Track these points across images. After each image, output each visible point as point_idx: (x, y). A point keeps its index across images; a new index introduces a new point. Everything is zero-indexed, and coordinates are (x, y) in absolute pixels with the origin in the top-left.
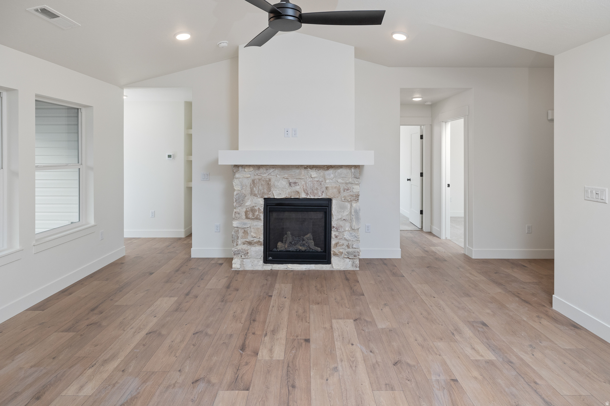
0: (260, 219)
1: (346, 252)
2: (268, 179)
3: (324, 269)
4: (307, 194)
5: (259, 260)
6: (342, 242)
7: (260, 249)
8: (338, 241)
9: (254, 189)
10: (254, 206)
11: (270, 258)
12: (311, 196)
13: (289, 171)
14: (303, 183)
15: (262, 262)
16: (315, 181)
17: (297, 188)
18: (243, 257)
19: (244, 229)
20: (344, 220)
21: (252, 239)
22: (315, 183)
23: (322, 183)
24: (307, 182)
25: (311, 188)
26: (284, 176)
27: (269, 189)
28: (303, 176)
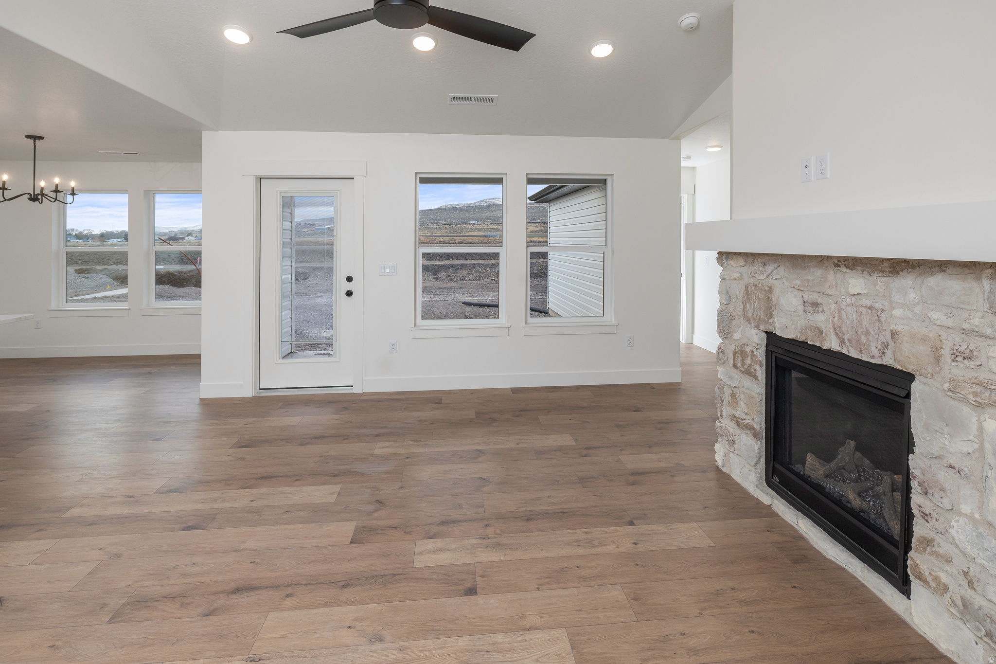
0: (756, 378)
1: (962, 598)
2: (768, 286)
4: (842, 342)
6: (944, 546)
8: (931, 534)
9: (748, 305)
10: (745, 345)
11: (776, 479)
12: (850, 348)
13: (804, 272)
14: (833, 306)
16: (862, 306)
17: (820, 320)
18: (727, 446)
19: (732, 389)
20: (951, 467)
21: (743, 416)
22: (864, 313)
23: (883, 315)
24: (843, 307)
25: (853, 327)
26: (794, 282)
28: (830, 287)
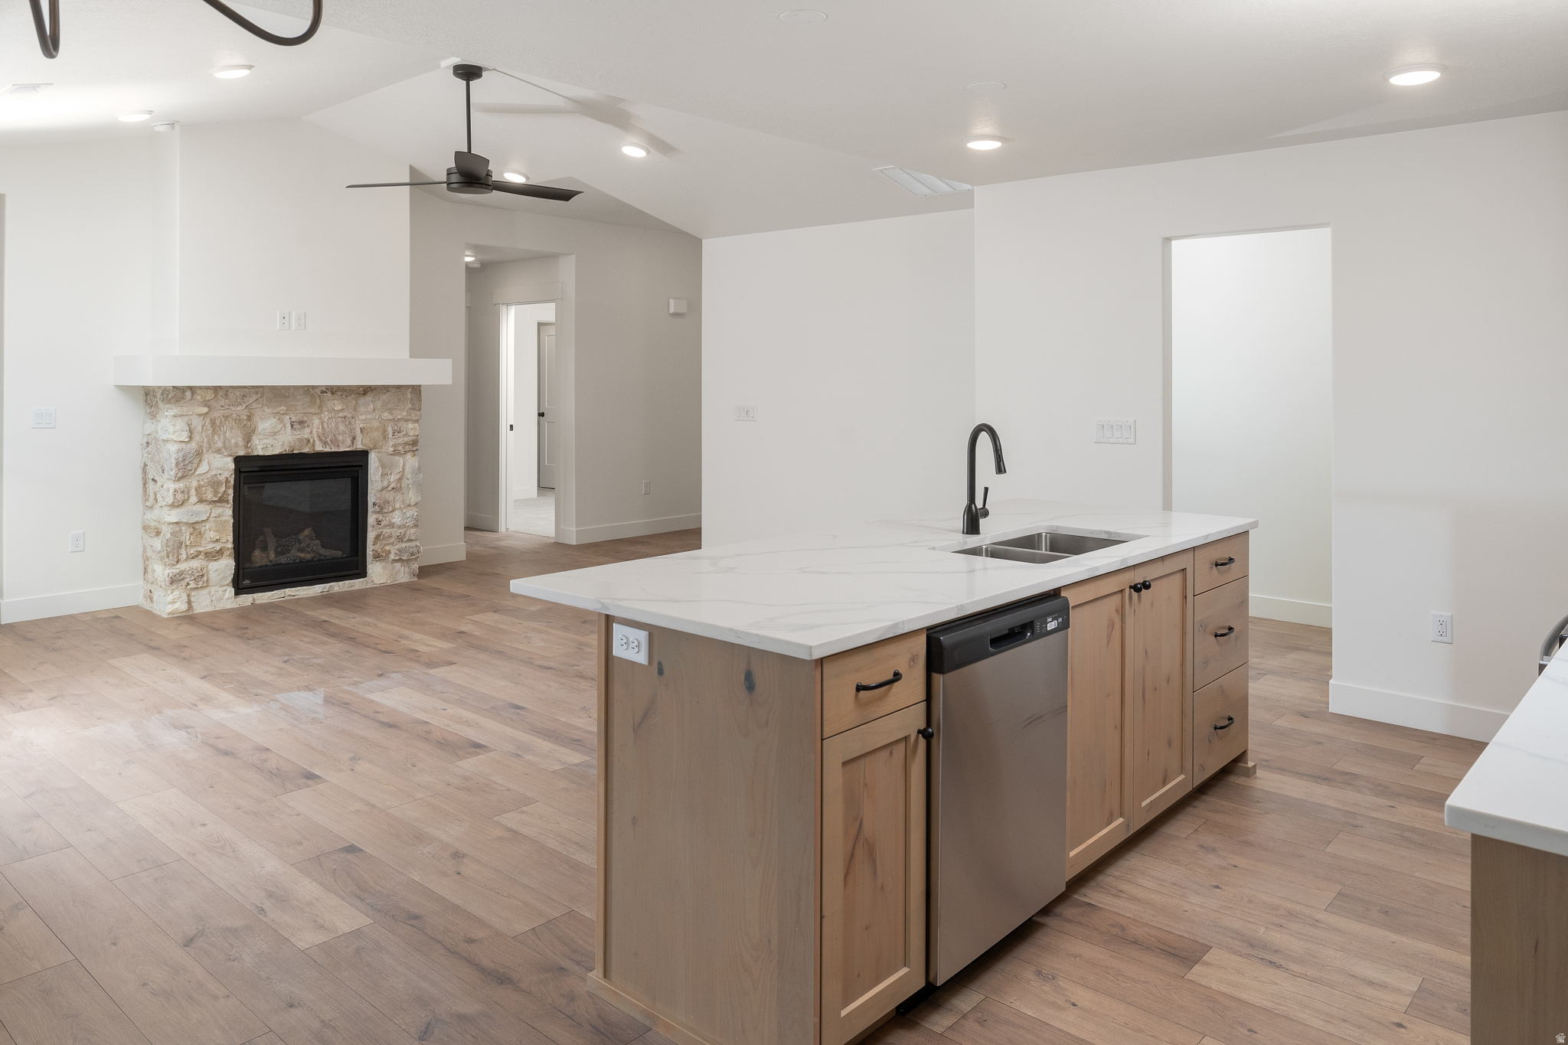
0: (227, 502)
1: (397, 550)
2: (246, 415)
3: (356, 587)
4: (325, 443)
5: (225, 588)
6: (387, 531)
7: (226, 565)
8: (381, 530)
9: (216, 437)
10: (216, 475)
11: (247, 582)
12: (332, 447)
13: (288, 399)
14: (317, 421)
15: (231, 590)
16: (340, 417)
17: (305, 433)
18: (192, 585)
19: (194, 526)
20: (393, 488)
21: (211, 546)
22: (341, 421)
23: (353, 420)
24: (325, 420)
25: (331, 432)
26: (280, 409)
27: (248, 439)
28: (318, 408)
